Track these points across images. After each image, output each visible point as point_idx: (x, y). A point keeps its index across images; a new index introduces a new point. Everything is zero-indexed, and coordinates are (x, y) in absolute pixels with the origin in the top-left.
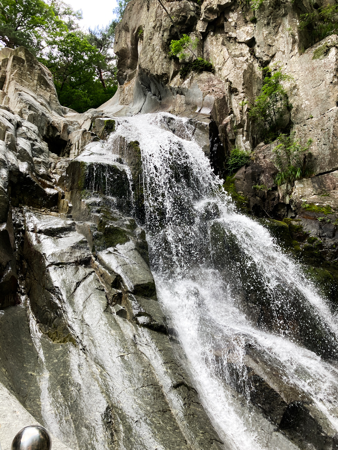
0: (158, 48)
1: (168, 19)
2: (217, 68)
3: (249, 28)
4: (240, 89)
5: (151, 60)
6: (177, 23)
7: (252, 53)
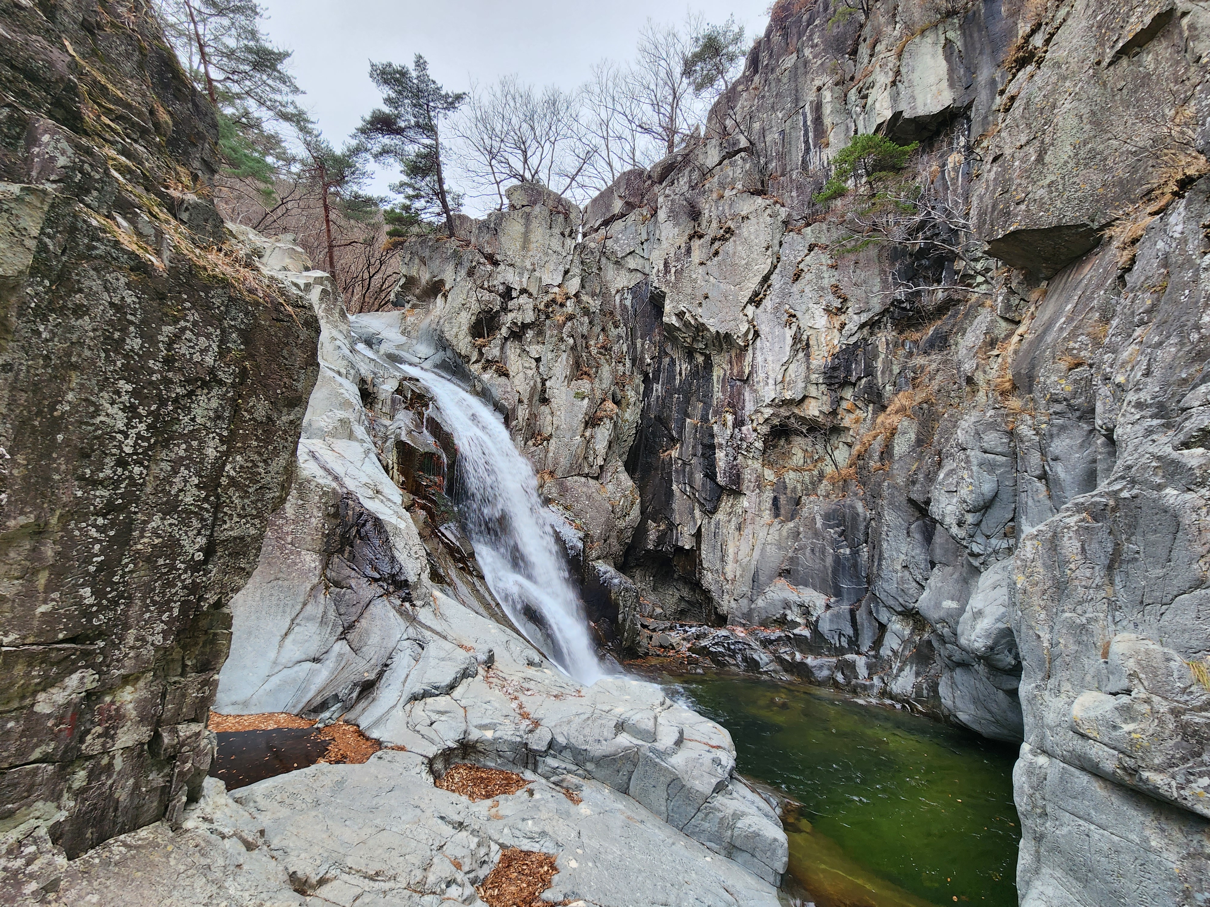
0: (465, 328)
1: (477, 305)
2: (511, 374)
3: (539, 347)
4: (526, 401)
5: (456, 336)
6: (484, 310)
7: (538, 367)
